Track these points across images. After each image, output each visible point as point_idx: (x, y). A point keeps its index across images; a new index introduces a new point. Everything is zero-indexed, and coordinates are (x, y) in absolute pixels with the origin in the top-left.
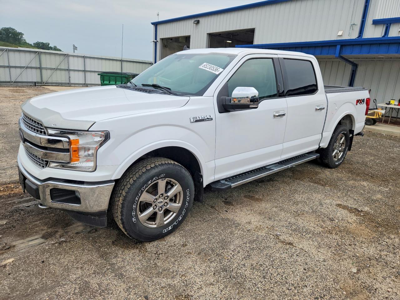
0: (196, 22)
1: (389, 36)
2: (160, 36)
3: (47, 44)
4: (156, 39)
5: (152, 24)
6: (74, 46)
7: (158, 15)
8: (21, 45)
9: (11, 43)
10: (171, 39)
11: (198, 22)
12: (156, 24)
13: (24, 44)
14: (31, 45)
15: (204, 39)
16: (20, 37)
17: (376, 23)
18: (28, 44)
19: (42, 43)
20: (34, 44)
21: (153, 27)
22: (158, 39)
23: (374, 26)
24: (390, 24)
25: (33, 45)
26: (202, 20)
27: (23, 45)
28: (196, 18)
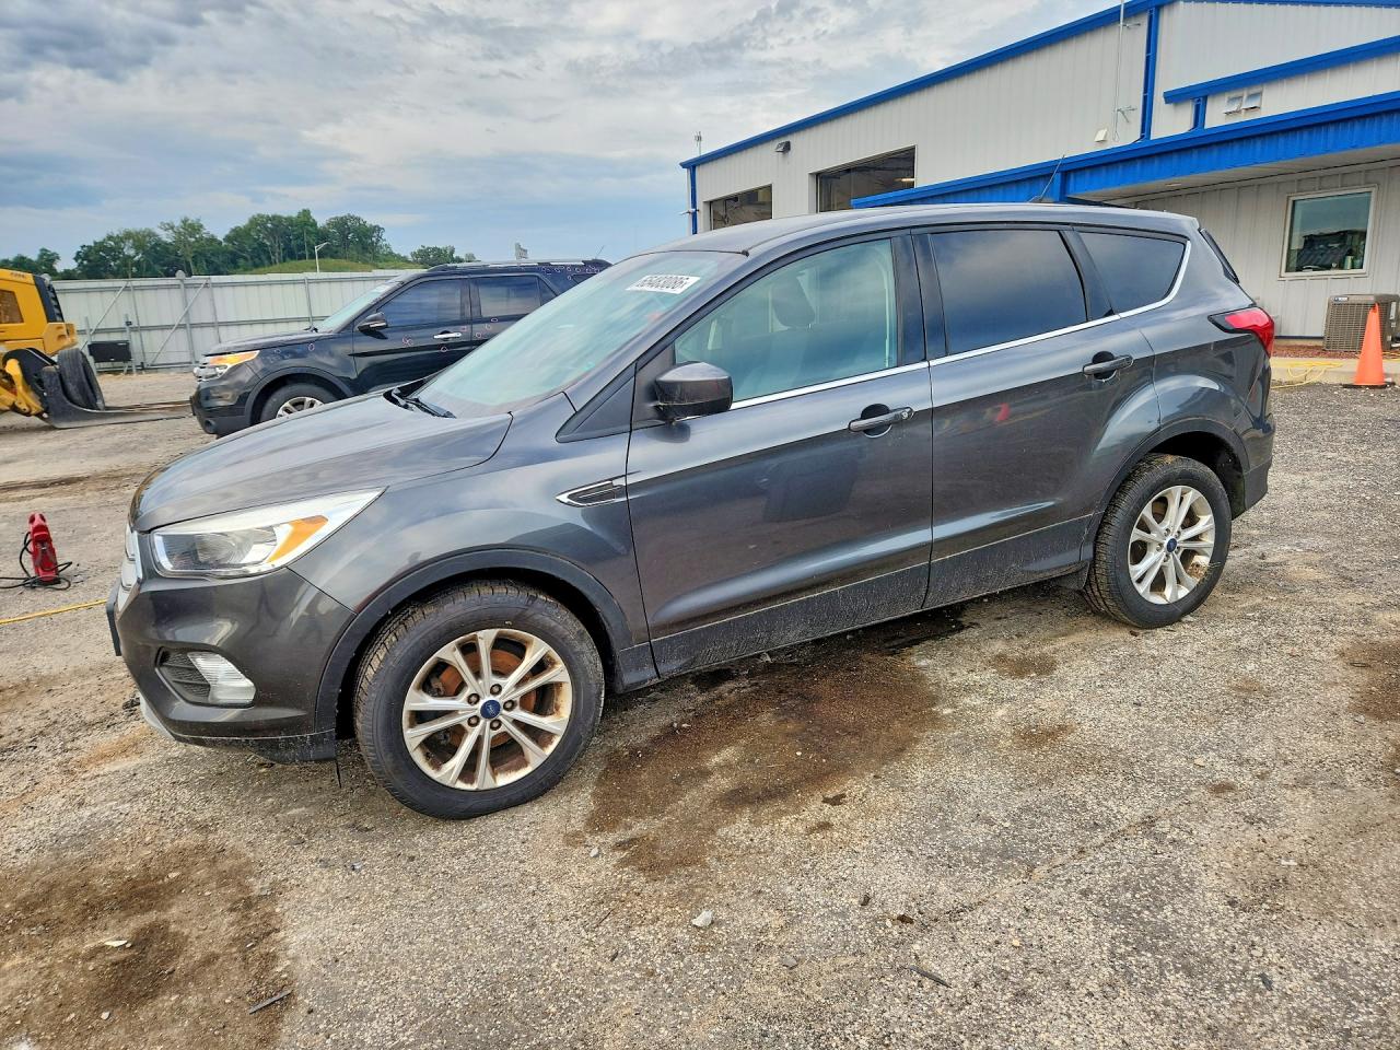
0: (780, 149)
1: (1206, 127)
2: (704, 196)
3: (448, 252)
4: (694, 205)
5: (684, 165)
6: (518, 247)
7: (699, 139)
8: (380, 264)
9: (351, 259)
10: (735, 198)
11: (787, 147)
12: (692, 166)
13: (387, 258)
14: (405, 259)
15: (805, 191)
16: (374, 239)
17: (1174, 98)
18: (399, 258)
19: (434, 249)
20: (413, 254)
21: (685, 173)
22: (700, 205)
23: (1170, 106)
24: (1206, 98)
25: (410, 258)
26: (796, 140)
27: (385, 261)
28: (782, 137)
